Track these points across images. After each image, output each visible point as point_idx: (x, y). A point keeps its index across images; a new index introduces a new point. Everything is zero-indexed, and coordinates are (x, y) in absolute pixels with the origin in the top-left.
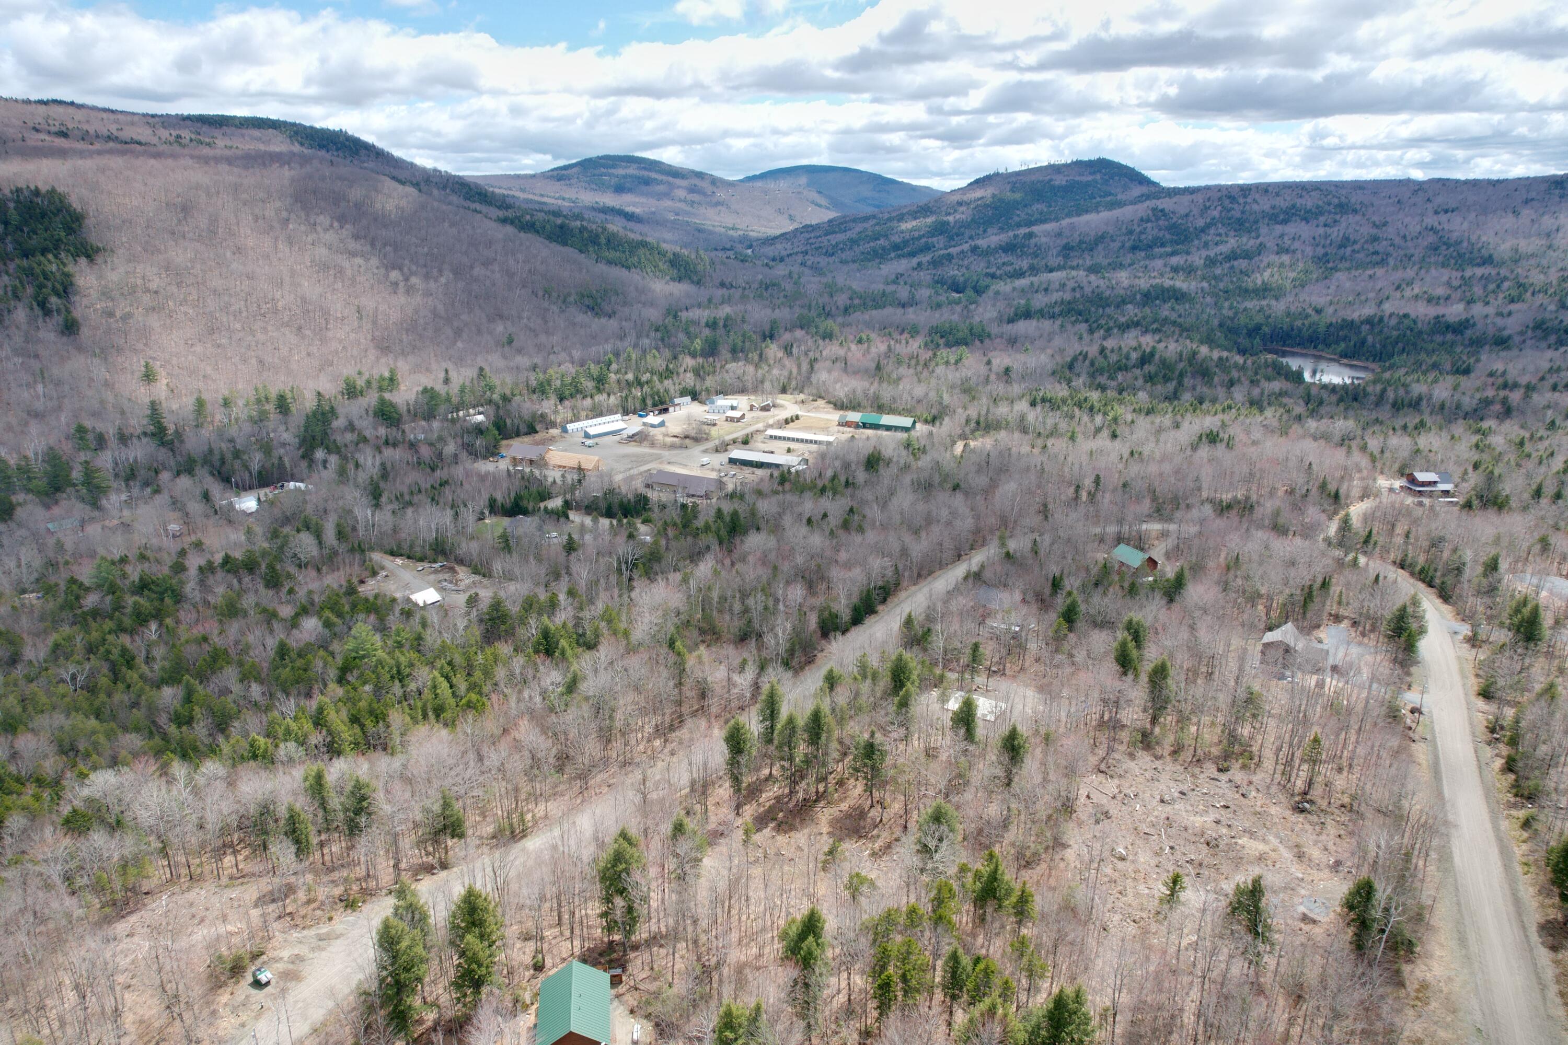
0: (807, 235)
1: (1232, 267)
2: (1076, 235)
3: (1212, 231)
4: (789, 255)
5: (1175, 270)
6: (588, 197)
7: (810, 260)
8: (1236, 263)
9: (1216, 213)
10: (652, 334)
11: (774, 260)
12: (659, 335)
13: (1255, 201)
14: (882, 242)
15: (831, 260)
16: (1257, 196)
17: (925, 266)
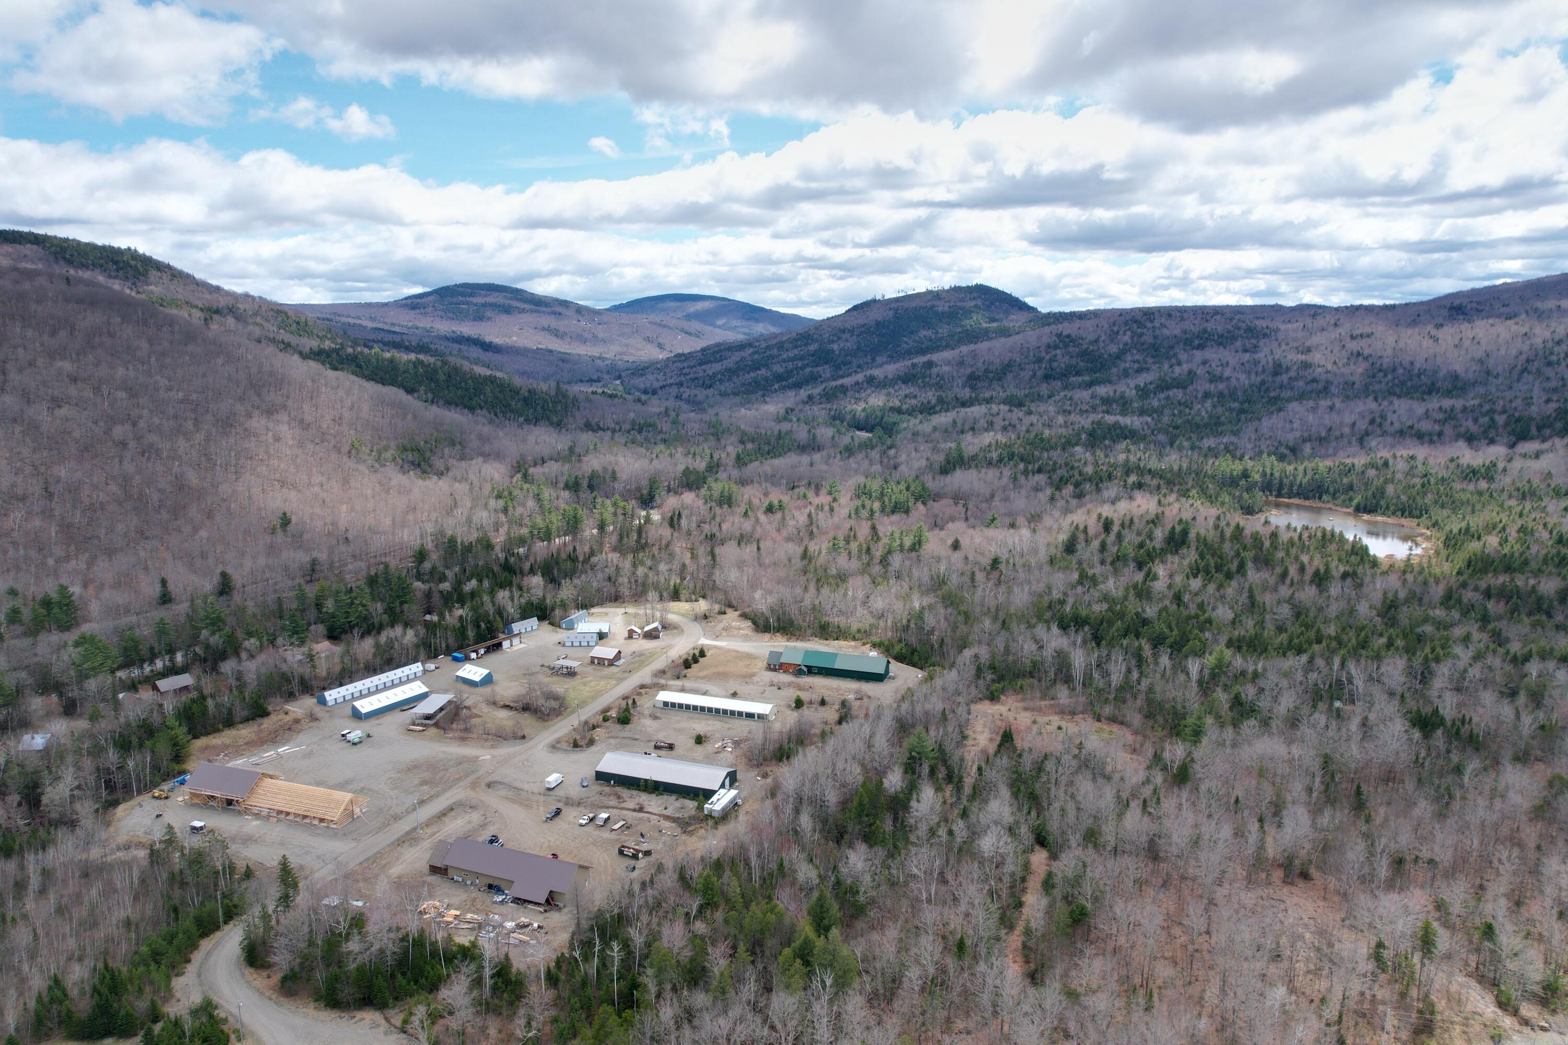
0: (679, 365)
1: (1168, 398)
2: (980, 364)
3: (1129, 358)
4: (662, 388)
5: (1107, 401)
6: (444, 327)
7: (687, 392)
8: (1171, 393)
9: (1127, 338)
10: (492, 503)
11: (645, 392)
12: (501, 503)
13: (1163, 326)
14: (763, 372)
15: (710, 392)
16: (1163, 320)
17: (816, 400)
